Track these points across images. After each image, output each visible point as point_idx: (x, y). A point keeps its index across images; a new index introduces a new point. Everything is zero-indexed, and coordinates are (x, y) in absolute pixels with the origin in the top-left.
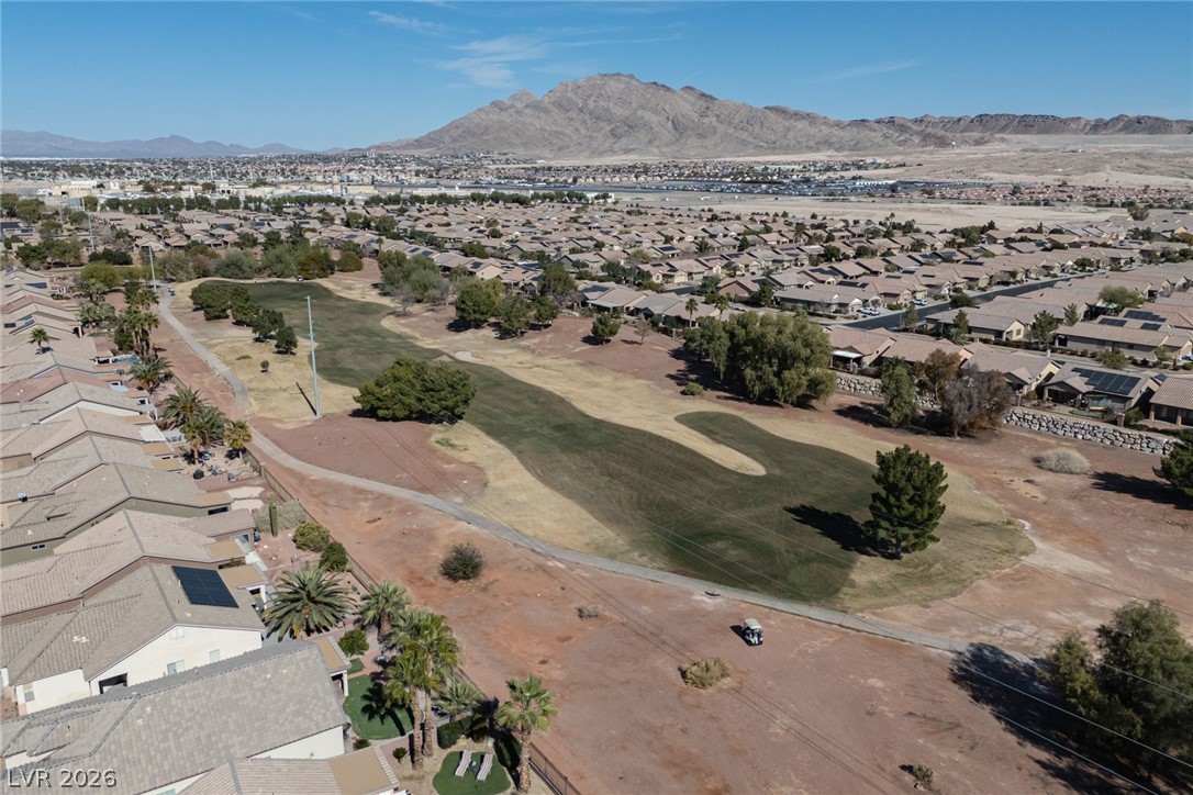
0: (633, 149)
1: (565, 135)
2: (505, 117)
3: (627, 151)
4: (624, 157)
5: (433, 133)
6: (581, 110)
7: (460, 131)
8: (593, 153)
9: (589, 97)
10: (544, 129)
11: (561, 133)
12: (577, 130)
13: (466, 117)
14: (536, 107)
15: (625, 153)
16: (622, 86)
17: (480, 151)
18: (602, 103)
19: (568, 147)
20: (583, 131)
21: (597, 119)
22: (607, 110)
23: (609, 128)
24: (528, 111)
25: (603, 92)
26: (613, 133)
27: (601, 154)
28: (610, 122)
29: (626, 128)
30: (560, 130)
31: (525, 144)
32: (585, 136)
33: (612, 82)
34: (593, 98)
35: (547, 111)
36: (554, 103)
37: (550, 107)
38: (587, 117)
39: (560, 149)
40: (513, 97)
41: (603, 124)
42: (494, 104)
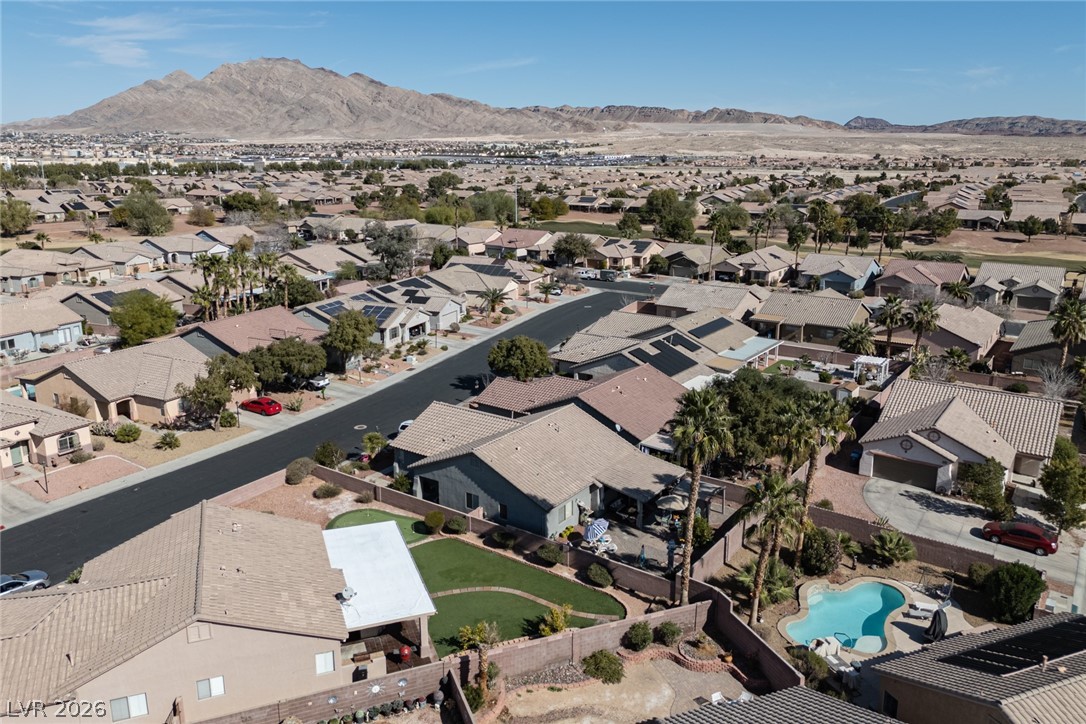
0: (313, 131)
1: (238, 116)
2: (164, 96)
3: (308, 132)
4: (307, 137)
5: (80, 111)
6: (251, 92)
7: (114, 110)
8: (273, 133)
9: (257, 80)
10: (214, 110)
11: (233, 114)
12: (250, 111)
13: (116, 96)
14: (200, 87)
15: (306, 134)
16: (290, 71)
17: (147, 130)
18: (272, 86)
19: (244, 127)
20: (257, 113)
21: (269, 100)
22: (279, 92)
23: (285, 110)
24: (190, 91)
25: (271, 75)
26: (289, 114)
27: (282, 134)
28: (283, 104)
29: (302, 110)
30: (231, 111)
31: (195, 124)
32: (259, 117)
33: (279, 66)
34: (262, 81)
35: (214, 93)
36: (220, 85)
37: (216, 88)
38: (258, 99)
39: (236, 129)
40: (169, 77)
41: (276, 106)
42: (146, 83)
